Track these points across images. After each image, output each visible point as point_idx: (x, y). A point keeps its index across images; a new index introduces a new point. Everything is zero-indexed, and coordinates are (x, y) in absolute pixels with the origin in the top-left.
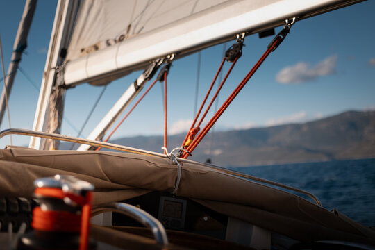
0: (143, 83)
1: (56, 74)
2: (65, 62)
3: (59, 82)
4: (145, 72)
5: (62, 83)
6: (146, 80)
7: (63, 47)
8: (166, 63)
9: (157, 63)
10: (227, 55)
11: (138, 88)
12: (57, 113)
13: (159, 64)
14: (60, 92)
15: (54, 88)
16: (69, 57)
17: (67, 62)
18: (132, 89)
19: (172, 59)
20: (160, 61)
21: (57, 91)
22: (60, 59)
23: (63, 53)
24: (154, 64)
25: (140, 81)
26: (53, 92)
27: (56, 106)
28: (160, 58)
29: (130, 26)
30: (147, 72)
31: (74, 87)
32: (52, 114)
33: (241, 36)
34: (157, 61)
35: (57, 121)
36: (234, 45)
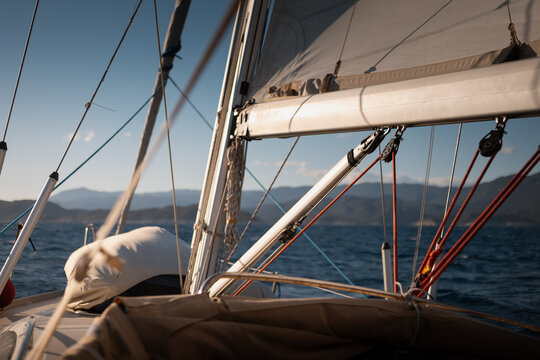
0: (361, 157)
1: (234, 119)
3: (240, 130)
4: (363, 142)
5: (245, 134)
7: (243, 79)
8: (393, 136)
10: (481, 147)
11: (353, 162)
18: (344, 162)
20: (385, 130)
22: (240, 97)
26: (229, 143)
29: (339, 63)
33: (500, 120)
36: (492, 132)
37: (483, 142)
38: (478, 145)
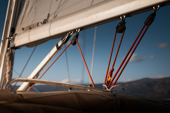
0: (61, 45)
1: (9, 41)
2: (14, 35)
3: (11, 45)
4: (62, 39)
5: (13, 46)
6: (63, 43)
7: (13, 27)
8: (75, 34)
9: (69, 34)
10: (117, 29)
11: (59, 48)
12: (10, 62)
13: (71, 35)
14: (11, 51)
15: (9, 49)
16: (16, 32)
17: (15, 35)
18: (55, 49)
19: (78, 31)
20: (71, 33)
21: (10, 50)
22: (11, 33)
23: (13, 30)
24: (68, 34)
25: (60, 44)
26: (8, 51)
27: (10, 59)
28: (71, 31)
30: (63, 39)
31: (20, 48)
32: (7, 63)
33: (123, 18)
34: (70, 33)
35: (10, 66)
36: (120, 23)
37: (117, 27)
38: (116, 29)
